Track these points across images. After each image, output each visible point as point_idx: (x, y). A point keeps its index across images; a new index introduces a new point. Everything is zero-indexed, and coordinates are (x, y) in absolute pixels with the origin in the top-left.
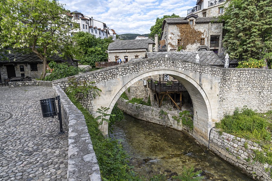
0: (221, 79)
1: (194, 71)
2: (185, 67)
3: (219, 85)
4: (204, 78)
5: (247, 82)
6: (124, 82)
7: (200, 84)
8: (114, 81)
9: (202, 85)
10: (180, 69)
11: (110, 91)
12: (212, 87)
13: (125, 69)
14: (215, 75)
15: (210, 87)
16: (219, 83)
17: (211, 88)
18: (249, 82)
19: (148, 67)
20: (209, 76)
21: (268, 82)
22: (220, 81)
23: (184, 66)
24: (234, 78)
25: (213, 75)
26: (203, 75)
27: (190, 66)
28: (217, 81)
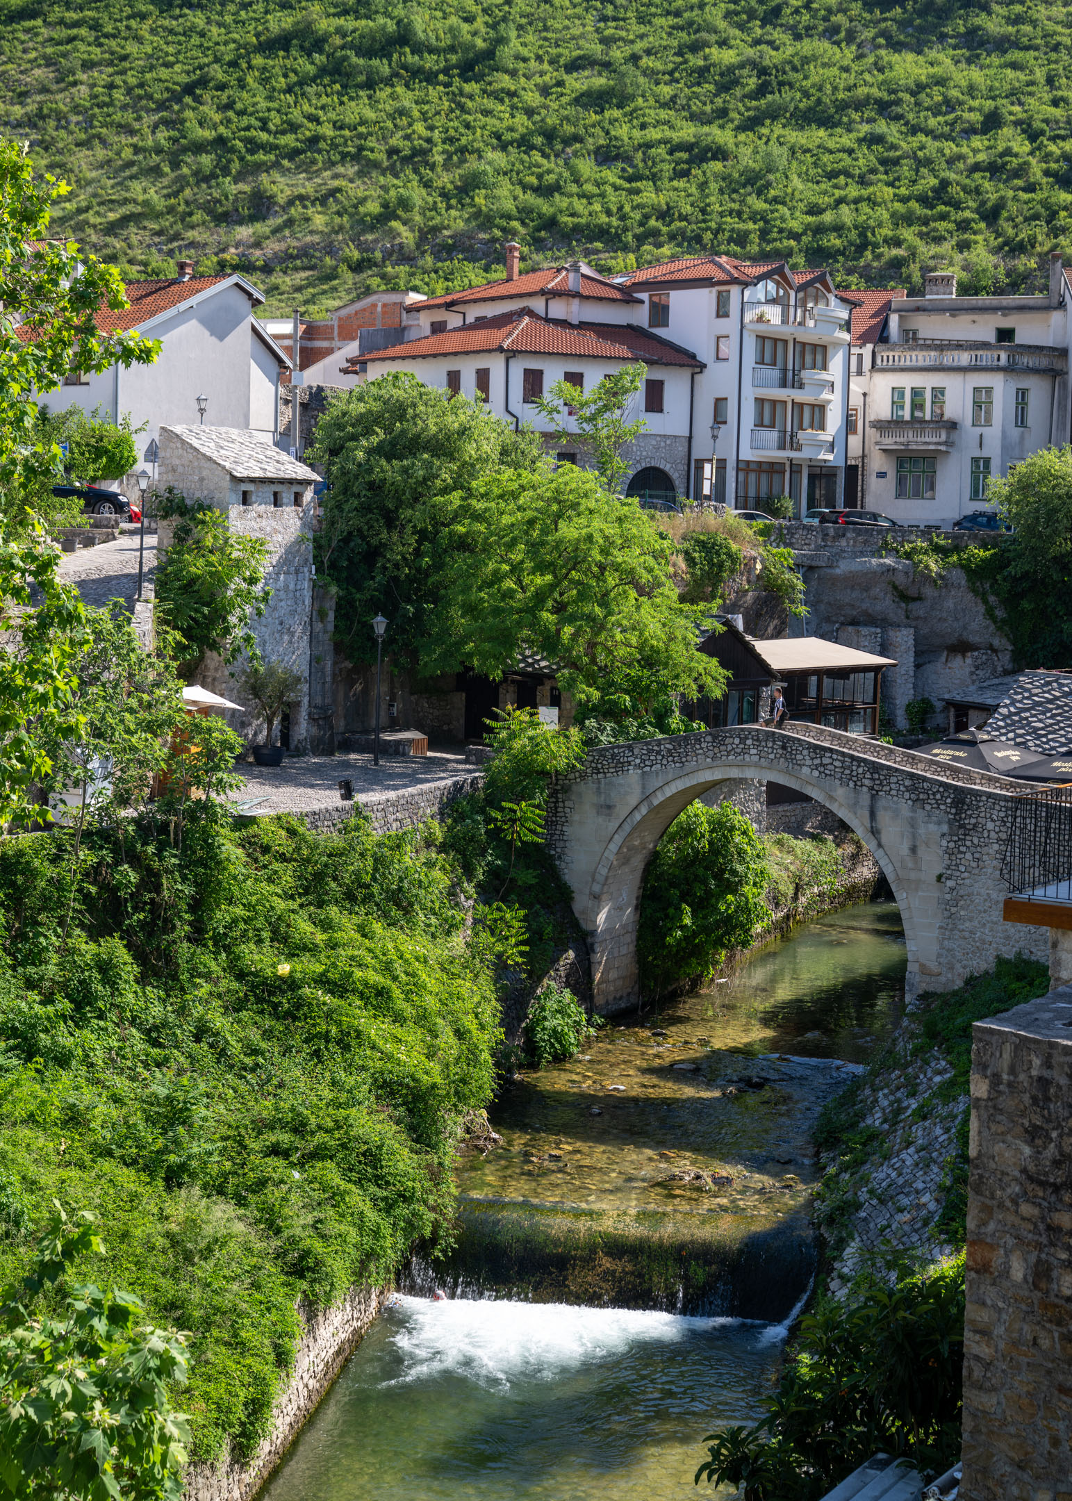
0: (950, 822)
1: (851, 784)
2: (821, 765)
3: (944, 843)
4: (885, 809)
6: (644, 787)
7: (872, 827)
8: (620, 780)
9: (879, 832)
10: (805, 770)
11: (609, 807)
12: (914, 846)
13: (650, 751)
14: (928, 807)
16: (943, 835)
17: (913, 850)
19: (711, 754)
20: (905, 807)
22: (945, 828)
23: (817, 761)
25: (918, 804)
26: (883, 801)
27: (837, 764)
28: (932, 827)
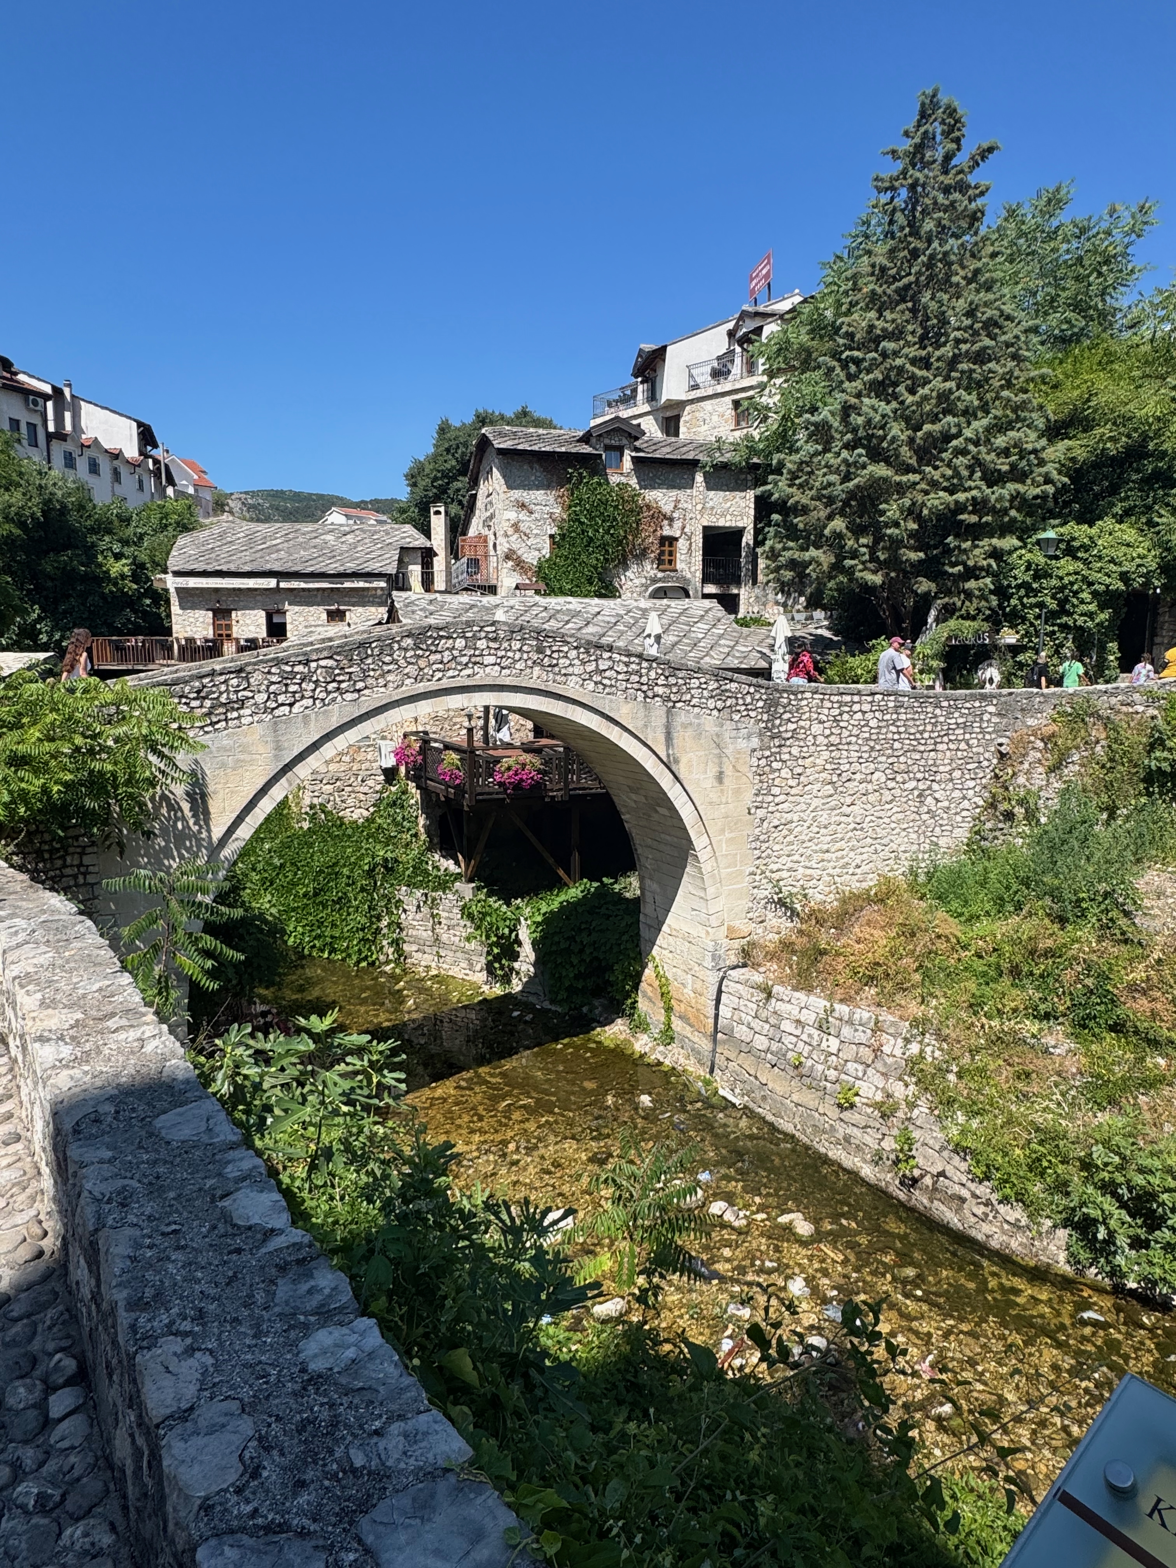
0: (761, 735)
1: (640, 696)
2: (597, 671)
3: (754, 762)
4: (685, 726)
5: (866, 748)
7: (668, 756)
8: (221, 739)
9: (677, 761)
10: (574, 682)
12: (721, 773)
13: (286, 678)
14: (736, 717)
15: (713, 770)
16: (754, 750)
17: (720, 777)
18: (878, 747)
19: (411, 670)
20: (708, 721)
21: (952, 746)
24: (816, 729)
25: (726, 713)
26: (682, 716)
27: (620, 667)
28: (742, 744)
